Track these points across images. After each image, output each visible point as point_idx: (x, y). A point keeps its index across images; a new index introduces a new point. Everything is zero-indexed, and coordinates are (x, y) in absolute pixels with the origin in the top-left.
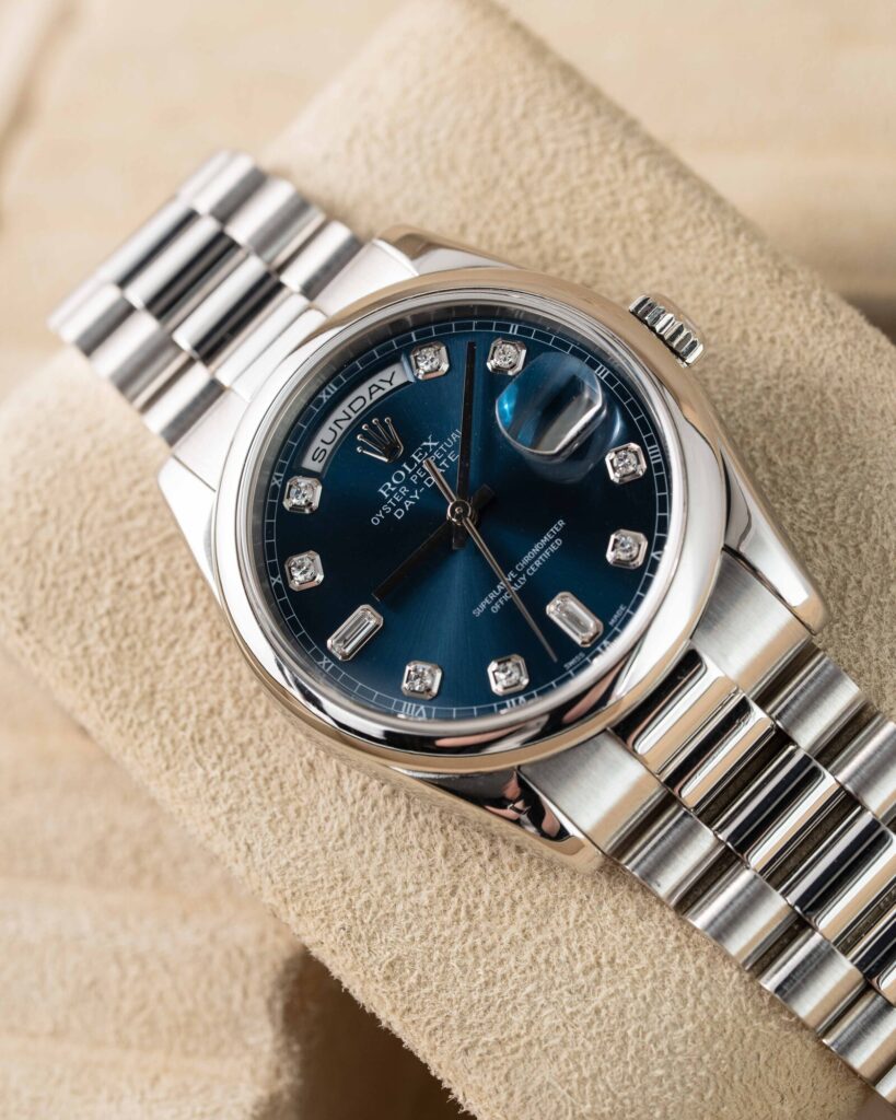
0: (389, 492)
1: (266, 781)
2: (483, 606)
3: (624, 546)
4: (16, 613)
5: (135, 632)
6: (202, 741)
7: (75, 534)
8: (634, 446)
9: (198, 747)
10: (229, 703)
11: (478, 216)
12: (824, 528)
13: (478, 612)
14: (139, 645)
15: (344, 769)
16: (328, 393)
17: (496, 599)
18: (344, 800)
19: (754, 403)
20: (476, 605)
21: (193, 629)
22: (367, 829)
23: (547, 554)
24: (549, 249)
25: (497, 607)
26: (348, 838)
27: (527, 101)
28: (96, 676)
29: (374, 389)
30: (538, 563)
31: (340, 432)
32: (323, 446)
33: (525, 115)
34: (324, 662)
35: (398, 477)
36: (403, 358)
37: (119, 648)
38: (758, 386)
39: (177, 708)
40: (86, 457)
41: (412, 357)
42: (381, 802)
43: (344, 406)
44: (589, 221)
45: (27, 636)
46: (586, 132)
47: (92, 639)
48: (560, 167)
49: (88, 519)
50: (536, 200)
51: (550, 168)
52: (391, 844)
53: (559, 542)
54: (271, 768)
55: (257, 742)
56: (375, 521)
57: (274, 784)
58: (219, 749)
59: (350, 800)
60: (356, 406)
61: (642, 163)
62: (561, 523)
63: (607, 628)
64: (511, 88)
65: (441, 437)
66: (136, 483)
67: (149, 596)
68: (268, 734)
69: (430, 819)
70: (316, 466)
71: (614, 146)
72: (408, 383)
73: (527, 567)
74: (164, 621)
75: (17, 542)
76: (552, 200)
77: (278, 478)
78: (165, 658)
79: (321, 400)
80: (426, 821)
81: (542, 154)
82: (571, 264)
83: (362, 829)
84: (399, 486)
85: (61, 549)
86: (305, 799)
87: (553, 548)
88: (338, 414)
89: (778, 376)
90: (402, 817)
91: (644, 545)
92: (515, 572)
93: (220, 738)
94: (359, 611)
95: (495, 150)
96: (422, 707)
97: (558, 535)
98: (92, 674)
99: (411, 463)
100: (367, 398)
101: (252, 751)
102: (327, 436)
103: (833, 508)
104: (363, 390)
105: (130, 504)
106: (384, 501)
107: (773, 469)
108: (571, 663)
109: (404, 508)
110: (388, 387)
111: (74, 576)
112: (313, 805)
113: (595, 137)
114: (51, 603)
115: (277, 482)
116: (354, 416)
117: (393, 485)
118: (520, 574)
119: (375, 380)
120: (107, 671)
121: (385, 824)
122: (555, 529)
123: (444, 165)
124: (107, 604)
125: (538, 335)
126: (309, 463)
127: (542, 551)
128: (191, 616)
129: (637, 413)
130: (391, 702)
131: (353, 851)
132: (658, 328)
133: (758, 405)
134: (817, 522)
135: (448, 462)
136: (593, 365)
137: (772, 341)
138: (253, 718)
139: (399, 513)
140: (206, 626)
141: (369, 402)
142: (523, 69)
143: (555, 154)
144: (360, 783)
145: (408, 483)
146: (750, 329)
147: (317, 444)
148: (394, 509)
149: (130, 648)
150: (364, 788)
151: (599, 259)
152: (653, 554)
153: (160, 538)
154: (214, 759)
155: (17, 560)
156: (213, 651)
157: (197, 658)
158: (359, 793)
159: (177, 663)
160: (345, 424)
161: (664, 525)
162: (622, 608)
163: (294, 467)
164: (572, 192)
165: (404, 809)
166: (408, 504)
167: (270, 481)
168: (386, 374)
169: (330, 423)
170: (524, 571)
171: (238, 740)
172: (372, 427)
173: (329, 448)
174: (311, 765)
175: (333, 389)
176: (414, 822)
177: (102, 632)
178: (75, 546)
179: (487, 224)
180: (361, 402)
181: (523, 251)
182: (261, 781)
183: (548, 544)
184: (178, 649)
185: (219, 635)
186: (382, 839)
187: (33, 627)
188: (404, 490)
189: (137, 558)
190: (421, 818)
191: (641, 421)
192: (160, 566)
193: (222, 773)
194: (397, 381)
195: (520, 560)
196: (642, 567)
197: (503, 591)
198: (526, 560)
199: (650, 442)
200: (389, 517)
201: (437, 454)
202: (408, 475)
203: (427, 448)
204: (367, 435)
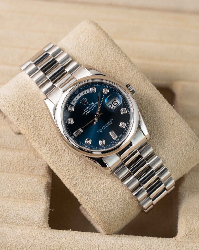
0: (85, 110)
1: (57, 151)
2: (99, 131)
3: (122, 125)
4: (17, 118)
5: (37, 124)
6: (47, 144)
7: (27, 106)
8: (125, 109)
9: (46, 145)
10: (51, 138)
11: (97, 63)
13: (98, 132)
14: (37, 127)
15: (69, 151)
16: (76, 92)
17: (101, 130)
18: (69, 156)
20: (98, 131)
21: (46, 125)
22: (73, 162)
24: (108, 70)
25: (101, 131)
26: (69, 163)
28: (30, 131)
29: (83, 93)
30: (108, 125)
31: (78, 99)
32: (75, 101)
33: (105, 47)
34: (73, 137)
35: (87, 108)
36: (89, 89)
37: (34, 127)
39: (43, 138)
40: (30, 93)
41: (91, 89)
42: (75, 158)
44: (115, 66)
45: (18, 122)
47: (29, 124)
48: (110, 57)
49: (30, 104)
50: (106, 62)
51: (109, 57)
52: (76, 165)
53: (112, 122)
54: (58, 150)
55: (56, 145)
56: (83, 115)
57: (58, 152)
58: (49, 145)
59: (70, 157)
60: (80, 95)
63: (119, 137)
64: (103, 42)
65: (94, 103)
66: (38, 99)
67: (39, 119)
68: (57, 144)
69: (83, 161)
70: (73, 104)
72: (89, 93)
73: (107, 126)
74: (41, 123)
75: (17, 106)
76: (109, 62)
77: (67, 105)
78: (41, 129)
79: (75, 93)
80: (82, 162)
81: (108, 54)
82: (111, 73)
83: (72, 161)
84: (87, 110)
85: (25, 108)
86: (63, 155)
87: (111, 123)
88: (77, 96)
90: (78, 160)
92: (105, 126)
93: (50, 143)
94: (79, 129)
95: (100, 52)
96: (88, 146)
97: (112, 121)
98: (29, 130)
99: (89, 106)
100: (82, 94)
101: (55, 146)
104: (82, 93)
105: (37, 103)
106: (84, 112)
108: (112, 142)
109: (87, 113)
110: (86, 93)
111: (27, 113)
112: (64, 157)
113: (116, 52)
114: (23, 117)
115: (67, 106)
116: (80, 97)
117: (86, 109)
119: (84, 91)
120: (31, 130)
121: (76, 161)
122: (111, 120)
123: (92, 53)
124: (32, 119)
125: (111, 88)
128: (46, 123)
129: (126, 103)
130: (83, 144)
131: (70, 165)
132: (129, 88)
138: (55, 141)
139: (87, 114)
140: (48, 125)
141: (83, 95)
143: (110, 54)
144: (72, 154)
145: (88, 109)
147: (74, 100)
148: (86, 113)
149: (35, 127)
150: (72, 155)
151: (116, 73)
152: (127, 126)
153: (42, 109)
154: (48, 147)
155: (17, 109)
156: (49, 129)
157: (47, 130)
158: (72, 156)
159: (43, 130)
160: (79, 98)
161: (129, 122)
162: (121, 134)
163: (70, 104)
164: (112, 61)
165: (79, 159)
166: (88, 113)
168: (86, 91)
169: (76, 97)
170: (106, 126)
171: (53, 144)
173: (76, 102)
174: (64, 150)
175: (77, 92)
176: (80, 162)
177: (31, 123)
178: (27, 109)
179: (98, 64)
180: (81, 95)
181: (104, 70)
182: (56, 152)
183: (110, 122)
184: (43, 128)
185: (50, 126)
186: (75, 163)
187: (19, 121)
188: (88, 110)
189: (38, 112)
190: (81, 161)
191: (127, 105)
192: (41, 114)
193: (49, 149)
195: (105, 124)
196: (125, 128)
197: (102, 129)
198: (106, 124)
199: (128, 108)
200: (85, 114)
201: (93, 105)
202: (88, 108)
203: (92, 104)
204: (82, 100)
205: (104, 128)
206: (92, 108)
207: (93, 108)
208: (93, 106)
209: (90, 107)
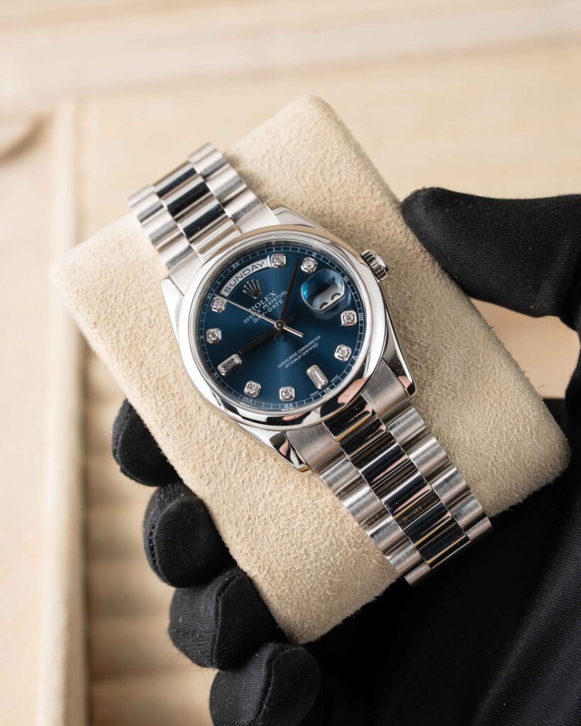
1: (180, 410)
2: (282, 364)
3: (342, 353)
5: (139, 339)
6: (157, 389)
7: (122, 295)
8: (354, 313)
9: (156, 391)
10: (171, 376)
12: (421, 359)
13: (280, 366)
14: (140, 345)
15: (212, 413)
16: (236, 265)
17: (288, 363)
18: (210, 425)
19: (404, 302)
20: (280, 363)
21: (162, 343)
22: (216, 439)
23: (311, 348)
25: (288, 366)
26: (208, 440)
27: (338, 157)
28: (120, 353)
29: (254, 267)
30: (307, 351)
31: (238, 282)
32: (230, 286)
33: (336, 162)
34: (215, 374)
35: (258, 305)
36: (268, 257)
37: (131, 344)
38: (407, 295)
39: (150, 373)
40: (133, 263)
41: (272, 257)
42: (224, 429)
43: (241, 272)
46: (360, 175)
47: (122, 337)
48: (346, 188)
49: (129, 289)
52: (225, 448)
53: (317, 344)
54: (183, 406)
55: (179, 394)
56: (246, 321)
57: (183, 413)
58: (164, 394)
59: (212, 425)
61: (379, 193)
62: (319, 337)
63: (330, 383)
64: (333, 149)
65: (277, 292)
66: (151, 278)
67: (147, 326)
68: (184, 392)
69: (242, 440)
70: (226, 294)
71: (370, 183)
72: (268, 268)
73: (302, 352)
74: (152, 337)
75: (98, 291)
77: (210, 296)
78: (149, 352)
79: (232, 267)
80: (241, 441)
83: (214, 438)
84: (257, 309)
85: (116, 298)
86: (194, 421)
87: (314, 346)
88: (238, 274)
89: (416, 293)
90: (231, 437)
91: (350, 352)
92: (297, 353)
93: (165, 389)
94: (233, 356)
96: (251, 400)
97: (317, 342)
98: (118, 352)
99: (264, 301)
100: (251, 270)
101: (177, 398)
102: (232, 283)
103: (427, 351)
104: (250, 267)
105: (147, 287)
106: (251, 314)
107: (406, 330)
108: (313, 394)
109: (258, 318)
110: (260, 268)
111: (119, 311)
112: (197, 424)
113: (363, 177)
114: (108, 320)
116: (245, 277)
117: (255, 307)
118: (299, 354)
119: (255, 264)
120: (125, 352)
121: (223, 439)
122: (316, 339)
124: (130, 325)
125: (323, 259)
126: (223, 292)
127: (309, 347)
128: (162, 338)
129: (357, 299)
130: (239, 395)
131: (209, 446)
132: (371, 265)
133: (406, 303)
134: (419, 356)
135: (279, 303)
136: (343, 275)
137: (417, 278)
138: (180, 384)
139: (256, 320)
140: (168, 343)
141: (251, 272)
142: (339, 143)
144: (217, 421)
145: (261, 308)
146: (409, 271)
147: (227, 285)
148: (254, 318)
149: (136, 345)
150: (218, 423)
152: (353, 357)
153: (157, 303)
154: (161, 398)
155: (97, 299)
156: (169, 354)
157: (162, 355)
158: (216, 424)
159: (154, 355)
160: (240, 279)
161: (360, 346)
162: (337, 376)
163: (218, 292)
165: (233, 435)
167: (206, 296)
168: (260, 262)
169: (234, 278)
171: (172, 392)
172: (251, 283)
173: (232, 288)
174: (199, 408)
175: (238, 264)
176: (236, 440)
177: (126, 336)
178: (122, 299)
180: (248, 271)
182: (178, 411)
183: (312, 345)
184: (155, 350)
185: (172, 347)
186: (222, 443)
187: (99, 327)
188: (259, 311)
189: (146, 309)
190: (239, 439)
191: (358, 302)
192: (154, 315)
193: (163, 403)
194: (264, 266)
195: (300, 348)
196: (348, 362)
197: (292, 360)
198: (303, 349)
199: (360, 312)
200: (252, 321)
201: (275, 299)
202: (262, 305)
203: (271, 296)
204: (248, 286)
205: (295, 358)
206: (271, 306)
207: (274, 306)
208: (275, 302)
209: (267, 302)
